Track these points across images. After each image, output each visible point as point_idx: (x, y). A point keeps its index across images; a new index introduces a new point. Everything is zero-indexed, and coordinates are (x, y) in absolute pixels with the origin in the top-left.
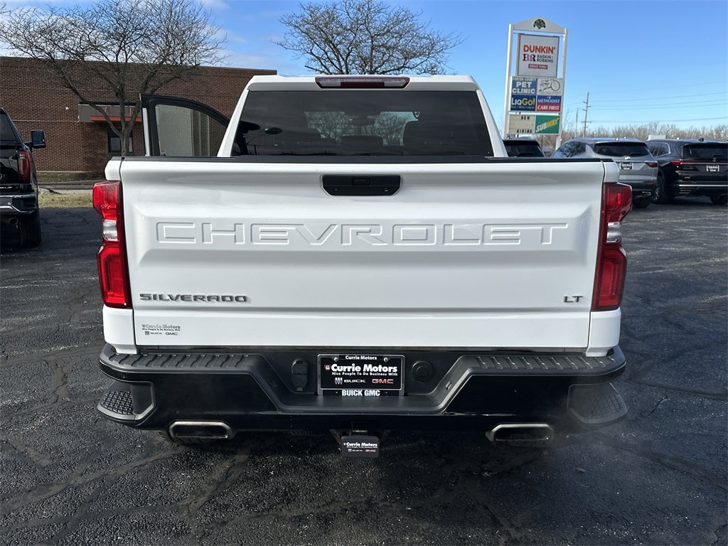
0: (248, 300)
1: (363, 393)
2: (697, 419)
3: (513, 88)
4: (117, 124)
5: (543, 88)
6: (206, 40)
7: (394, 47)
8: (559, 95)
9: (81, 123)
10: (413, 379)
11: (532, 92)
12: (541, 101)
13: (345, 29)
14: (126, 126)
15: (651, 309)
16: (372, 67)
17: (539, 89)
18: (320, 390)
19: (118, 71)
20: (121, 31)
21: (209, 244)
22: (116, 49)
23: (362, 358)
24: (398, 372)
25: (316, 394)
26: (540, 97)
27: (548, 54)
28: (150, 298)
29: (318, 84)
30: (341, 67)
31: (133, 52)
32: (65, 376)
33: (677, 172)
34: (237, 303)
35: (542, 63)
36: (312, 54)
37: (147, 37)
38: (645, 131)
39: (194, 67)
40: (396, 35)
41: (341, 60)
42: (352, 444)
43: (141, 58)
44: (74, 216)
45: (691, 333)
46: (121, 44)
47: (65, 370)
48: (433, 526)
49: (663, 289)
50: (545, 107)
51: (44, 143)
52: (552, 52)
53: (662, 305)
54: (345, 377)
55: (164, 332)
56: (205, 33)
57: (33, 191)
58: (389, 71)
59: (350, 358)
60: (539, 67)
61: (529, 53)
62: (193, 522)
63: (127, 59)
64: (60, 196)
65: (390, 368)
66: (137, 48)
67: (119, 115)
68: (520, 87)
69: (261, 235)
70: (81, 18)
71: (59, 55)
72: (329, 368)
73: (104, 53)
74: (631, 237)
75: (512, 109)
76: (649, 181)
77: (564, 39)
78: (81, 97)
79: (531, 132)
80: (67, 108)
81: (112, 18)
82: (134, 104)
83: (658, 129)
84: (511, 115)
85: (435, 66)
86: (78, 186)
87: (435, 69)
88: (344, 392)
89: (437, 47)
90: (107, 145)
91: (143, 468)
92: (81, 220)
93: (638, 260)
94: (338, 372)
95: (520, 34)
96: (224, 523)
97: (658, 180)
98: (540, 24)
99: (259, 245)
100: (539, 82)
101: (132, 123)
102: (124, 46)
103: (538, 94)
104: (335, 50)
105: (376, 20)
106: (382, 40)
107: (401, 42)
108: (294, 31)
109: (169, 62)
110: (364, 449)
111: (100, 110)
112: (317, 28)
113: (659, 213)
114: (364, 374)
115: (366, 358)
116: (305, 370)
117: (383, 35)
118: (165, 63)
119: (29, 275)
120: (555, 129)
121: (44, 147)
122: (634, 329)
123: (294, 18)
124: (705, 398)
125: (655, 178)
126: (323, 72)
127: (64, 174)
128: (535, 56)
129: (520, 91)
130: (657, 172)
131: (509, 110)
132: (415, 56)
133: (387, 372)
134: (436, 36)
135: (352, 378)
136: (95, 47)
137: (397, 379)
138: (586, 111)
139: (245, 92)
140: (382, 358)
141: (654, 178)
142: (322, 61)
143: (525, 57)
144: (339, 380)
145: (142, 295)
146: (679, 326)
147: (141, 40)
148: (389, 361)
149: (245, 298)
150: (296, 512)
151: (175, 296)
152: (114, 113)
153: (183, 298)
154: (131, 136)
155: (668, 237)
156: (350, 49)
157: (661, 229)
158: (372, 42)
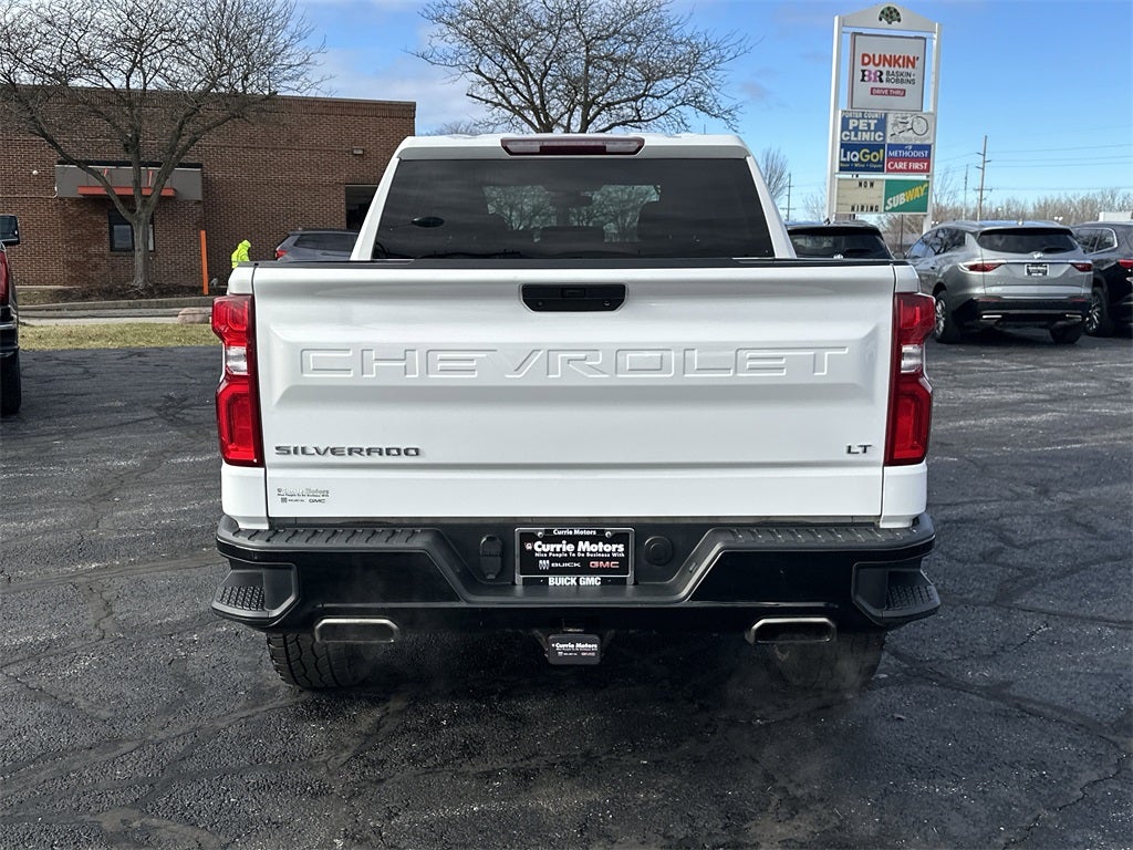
0: (420, 452)
1: (577, 581)
2: (1088, 653)
3: (842, 131)
4: (127, 200)
5: (897, 130)
6: (288, 51)
7: (628, 60)
8: (927, 142)
9: (61, 199)
10: (646, 563)
11: (877, 137)
12: (895, 154)
13: (538, 27)
14: (144, 203)
15: (1048, 502)
16: (587, 95)
17: (890, 131)
18: (519, 578)
19: (130, 105)
20: (135, 33)
21: (370, 378)
22: (127, 65)
23: (576, 532)
24: (626, 552)
25: (514, 584)
26: (892, 147)
27: (905, 70)
28: (289, 452)
29: (506, 148)
30: (532, 95)
31: (157, 71)
32: (108, 604)
33: (1128, 279)
34: (404, 457)
35: (895, 86)
36: (479, 73)
37: (183, 43)
38: (1093, 204)
39: (267, 98)
40: (630, 39)
41: (531, 83)
42: (564, 646)
43: (174, 83)
44: (65, 363)
45: (1107, 538)
46: (136, 57)
47: (106, 595)
48: (678, 781)
49: (1076, 474)
50: (902, 165)
51: (17, 236)
52: (913, 67)
53: (1068, 498)
54: (553, 560)
55: (307, 499)
56: (288, 37)
57: (12, 319)
58: (618, 103)
59: (559, 533)
60: (889, 93)
61: (871, 67)
62: (335, 781)
63: (146, 84)
64: (31, 330)
65: (615, 546)
66: (165, 65)
67: (131, 184)
68: (856, 129)
69: (440, 365)
70: (62, 11)
71: (24, 78)
72: (530, 548)
73: (105, 74)
74: (1038, 393)
75: (841, 169)
76: (1078, 296)
77: (935, 42)
78: (62, 154)
79: (877, 210)
80: (35, 172)
81: (119, 11)
82: (158, 165)
83: (1118, 201)
84: (839, 179)
85: (701, 93)
86: (58, 313)
87: (701, 99)
88: (552, 581)
89: (704, 60)
90: (107, 238)
91: (252, 719)
92: (80, 370)
93: (1042, 429)
94: (543, 552)
95: (855, 34)
96: (380, 781)
97: (1094, 294)
98: (890, 15)
99: (437, 378)
100: (891, 119)
101: (154, 200)
102: (140, 61)
103: (888, 141)
104: (521, 65)
105: (593, 12)
106: (605, 48)
107: (639, 51)
108: (445, 31)
109: (223, 90)
110: (579, 652)
111: (97, 174)
112: (489, 26)
113: (1096, 353)
114: (579, 555)
115: (582, 533)
116: (499, 549)
117: (608, 37)
118: (214, 90)
119: (12, 459)
120: (920, 205)
121: (18, 242)
122: (1015, 532)
123: (447, 9)
124: (1107, 626)
125: (1089, 291)
126: (500, 104)
127: (29, 291)
128: (881, 73)
129: (856, 136)
130: (1092, 280)
131: (837, 170)
132: (664, 75)
133: (610, 553)
134: (702, 40)
135: (562, 560)
136: (88, 63)
137: (623, 562)
138: (983, 169)
139: (394, 162)
140: (604, 532)
141: (1085, 291)
142: (498, 85)
143: (864, 76)
144: (544, 564)
145: (277, 448)
146: (1088, 528)
147: (170, 50)
148: (614, 536)
149: (417, 450)
150: (482, 767)
151: (322, 449)
152: (121, 180)
153: (334, 451)
154: (152, 222)
155: (1102, 393)
156: (548, 64)
157: (1093, 378)
158: (588, 50)
